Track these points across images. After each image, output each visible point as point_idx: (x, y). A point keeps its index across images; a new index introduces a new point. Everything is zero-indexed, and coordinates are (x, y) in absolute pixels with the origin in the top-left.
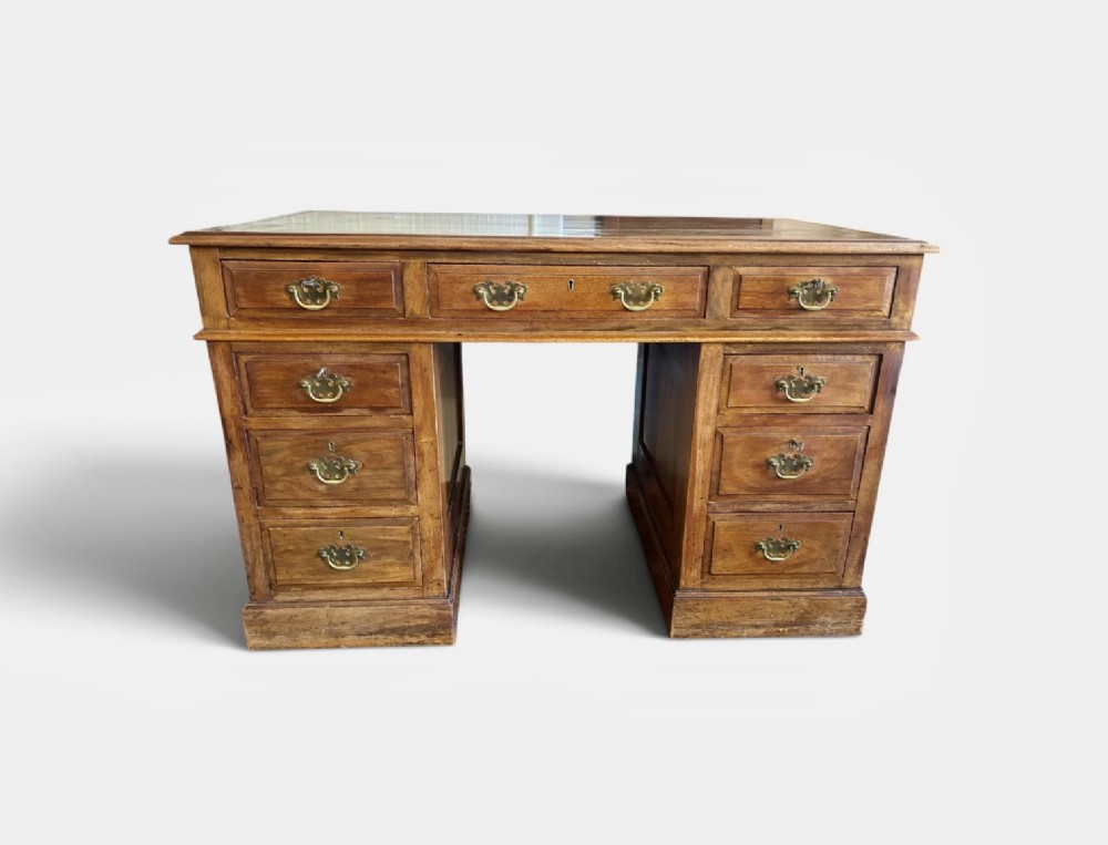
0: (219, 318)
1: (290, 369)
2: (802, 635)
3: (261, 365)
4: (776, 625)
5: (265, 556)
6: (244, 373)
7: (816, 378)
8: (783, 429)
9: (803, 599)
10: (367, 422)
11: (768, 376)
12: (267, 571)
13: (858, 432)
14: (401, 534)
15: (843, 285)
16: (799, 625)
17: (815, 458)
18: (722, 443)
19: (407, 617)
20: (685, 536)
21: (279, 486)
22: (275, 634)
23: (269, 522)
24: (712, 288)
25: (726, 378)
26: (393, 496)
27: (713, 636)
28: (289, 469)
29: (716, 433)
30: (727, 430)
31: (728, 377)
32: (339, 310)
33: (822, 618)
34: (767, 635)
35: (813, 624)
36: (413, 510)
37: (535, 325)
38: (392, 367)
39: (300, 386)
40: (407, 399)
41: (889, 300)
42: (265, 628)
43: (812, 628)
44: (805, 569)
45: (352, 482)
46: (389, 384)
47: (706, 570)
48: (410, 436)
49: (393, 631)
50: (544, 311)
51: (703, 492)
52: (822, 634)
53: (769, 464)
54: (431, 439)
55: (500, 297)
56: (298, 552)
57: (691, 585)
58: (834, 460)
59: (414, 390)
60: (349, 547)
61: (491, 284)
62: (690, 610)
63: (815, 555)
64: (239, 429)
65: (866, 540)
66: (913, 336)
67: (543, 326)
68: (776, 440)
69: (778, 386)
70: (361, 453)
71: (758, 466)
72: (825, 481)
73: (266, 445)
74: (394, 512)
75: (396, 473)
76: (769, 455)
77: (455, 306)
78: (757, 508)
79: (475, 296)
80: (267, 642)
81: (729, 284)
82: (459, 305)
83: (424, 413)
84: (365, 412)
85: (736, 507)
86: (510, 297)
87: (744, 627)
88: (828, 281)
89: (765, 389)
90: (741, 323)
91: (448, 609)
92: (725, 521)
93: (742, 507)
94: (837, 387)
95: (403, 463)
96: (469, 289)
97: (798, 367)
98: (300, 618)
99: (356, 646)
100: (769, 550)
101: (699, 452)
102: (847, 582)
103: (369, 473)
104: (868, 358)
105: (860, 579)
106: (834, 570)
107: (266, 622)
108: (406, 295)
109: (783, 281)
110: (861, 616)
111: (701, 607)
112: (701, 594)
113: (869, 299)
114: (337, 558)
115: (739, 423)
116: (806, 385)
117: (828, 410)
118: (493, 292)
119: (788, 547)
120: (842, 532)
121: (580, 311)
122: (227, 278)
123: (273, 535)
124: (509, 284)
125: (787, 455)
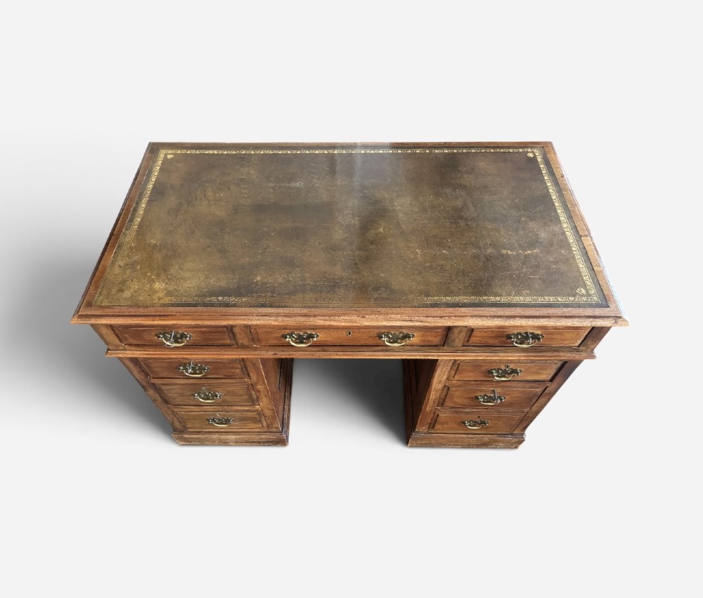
0: (118, 346)
5: (177, 419)
6: (142, 363)
7: (517, 370)
8: (489, 386)
9: (486, 439)
11: (484, 368)
12: (181, 423)
13: (539, 388)
14: (251, 415)
15: (549, 334)
16: (483, 445)
17: (507, 397)
18: (448, 390)
19: (261, 439)
20: (420, 417)
21: (177, 400)
25: (455, 368)
28: (182, 395)
29: (445, 386)
30: (452, 385)
32: (194, 343)
33: (497, 444)
35: (491, 445)
36: (257, 407)
38: (234, 362)
40: (246, 373)
41: (581, 340)
42: (186, 440)
44: (491, 429)
46: (233, 368)
47: (431, 427)
48: (251, 386)
49: (254, 442)
50: (331, 343)
51: (433, 405)
53: (477, 398)
55: (301, 339)
56: (196, 419)
57: (422, 431)
58: (519, 397)
59: (249, 371)
60: (223, 418)
61: (294, 333)
62: (419, 440)
63: (498, 426)
67: (331, 349)
68: (484, 390)
69: (489, 372)
70: (223, 391)
71: (470, 398)
72: (511, 403)
73: (165, 387)
74: (246, 408)
75: (246, 397)
76: (478, 395)
77: (270, 342)
78: (467, 410)
79: (283, 339)
81: (463, 334)
82: (273, 341)
83: (258, 378)
86: (308, 339)
87: (450, 445)
88: (538, 332)
89: (480, 373)
90: (468, 349)
92: (444, 415)
93: (457, 410)
94: (531, 372)
95: (248, 394)
97: (505, 365)
98: (203, 438)
100: (470, 424)
101: (433, 392)
102: (515, 432)
105: (524, 431)
106: (508, 429)
108: (237, 338)
109: (504, 332)
110: (520, 444)
111: (426, 439)
112: (427, 435)
113: (565, 339)
115: (460, 384)
116: (508, 372)
117: (522, 380)
118: (296, 337)
119: (482, 423)
120: (517, 419)
121: (356, 343)
122: (115, 331)
123: (180, 414)
124: (306, 334)
125: (489, 395)
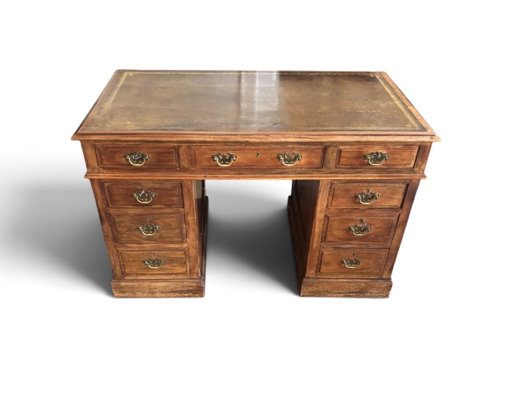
0: (95, 168)
1: (128, 189)
2: (361, 297)
3: (114, 187)
4: (349, 293)
5: (120, 262)
6: (106, 190)
7: (375, 194)
8: (358, 215)
9: (363, 283)
10: (164, 211)
11: (352, 193)
12: (121, 268)
13: (394, 216)
14: (179, 255)
15: (392, 154)
16: (360, 293)
17: (372, 227)
18: (328, 220)
19: (183, 287)
20: (309, 258)
21: (125, 236)
22: (125, 292)
23: (121, 249)
24: (326, 155)
25: (332, 193)
26: (176, 240)
27: (320, 296)
28: (129, 229)
29: (326, 216)
30: (331, 215)
31: (333, 194)
32: (149, 165)
33: (371, 291)
34: (345, 296)
35: (367, 293)
36: (185, 245)
37: (241, 172)
38: (174, 188)
39: (132, 196)
40: (181, 201)
41: (414, 160)
42: (121, 290)
43: (366, 294)
44: (364, 271)
45: (158, 234)
46: (173, 195)
47: (318, 270)
48: (183, 216)
49: (177, 292)
50: (245, 166)
51: (318, 240)
52: (371, 297)
53: (350, 229)
54: (192, 218)
55: (224, 160)
56: (134, 261)
57: (311, 276)
58: (381, 228)
59: (184, 198)
60: (157, 259)
61: (220, 154)
62: (310, 286)
63: (369, 266)
64: (106, 213)
65: (394, 260)
66: (424, 177)
67: (244, 172)
68: (355, 219)
69: (356, 197)
70: (162, 223)
71: (345, 230)
72: (376, 236)
73: (118, 220)
74: (177, 246)
75: (178, 231)
76: (350, 225)
77: (203, 164)
78: (344, 246)
79: (212, 160)
80: (123, 295)
81: (335, 154)
82: (205, 163)
83: (189, 207)
84: (163, 206)
85: (333, 246)
86: (229, 160)
87: (334, 293)
88: (384, 152)
89: (350, 198)
90: (339, 171)
91: (201, 284)
92: (328, 253)
93: (336, 246)
94: (386, 197)
95: (180, 227)
96: (210, 156)
97: (367, 190)
98: (136, 286)
99: (161, 297)
100: (348, 263)
101: (317, 224)
102: (384, 276)
103: (164, 231)
104: (402, 185)
105: (390, 275)
106: (378, 271)
107: (122, 288)
108: (180, 159)
109: (362, 152)
110: (390, 290)
111: (315, 285)
112: (316, 281)
113: (403, 160)
114: (152, 264)
115: (337, 212)
116: (370, 197)
117: (380, 207)
118: (221, 158)
119: (357, 263)
120: (383, 256)
121: (262, 166)
122: (97, 152)
123: (123, 254)
124: (229, 154)
125: (359, 226)
